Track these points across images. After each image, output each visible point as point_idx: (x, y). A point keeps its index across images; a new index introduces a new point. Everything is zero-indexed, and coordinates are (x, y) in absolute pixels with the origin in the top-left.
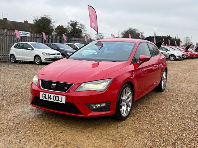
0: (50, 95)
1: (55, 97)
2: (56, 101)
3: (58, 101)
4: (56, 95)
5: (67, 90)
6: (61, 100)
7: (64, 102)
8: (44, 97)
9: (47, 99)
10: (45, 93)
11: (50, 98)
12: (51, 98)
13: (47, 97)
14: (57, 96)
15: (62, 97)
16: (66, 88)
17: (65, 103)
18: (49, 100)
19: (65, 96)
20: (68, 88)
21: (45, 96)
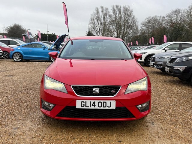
0: (92, 102)
1: (100, 103)
2: (102, 108)
3: (106, 107)
4: (102, 101)
5: (116, 93)
6: (109, 106)
7: (113, 107)
8: (83, 106)
9: (89, 107)
10: (85, 101)
11: (92, 105)
12: (94, 106)
13: (88, 105)
14: (104, 102)
15: (111, 102)
16: (113, 91)
17: (115, 108)
18: (92, 107)
19: (115, 101)
20: (116, 91)
21: (85, 104)
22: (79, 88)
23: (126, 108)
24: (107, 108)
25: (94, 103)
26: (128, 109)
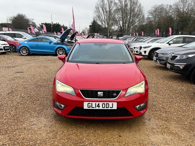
0: (97, 103)
2: (105, 108)
4: (105, 103)
5: (117, 96)
6: (112, 107)
8: (89, 107)
9: (94, 108)
10: (91, 103)
11: (97, 106)
12: (99, 107)
13: (94, 106)
14: (107, 104)
15: (113, 104)
16: (115, 94)
17: (116, 109)
18: (97, 108)
19: (116, 103)
20: (118, 94)
21: (91, 105)
22: (86, 92)
23: (126, 109)
24: (109, 108)
25: (99, 104)
26: (128, 109)
